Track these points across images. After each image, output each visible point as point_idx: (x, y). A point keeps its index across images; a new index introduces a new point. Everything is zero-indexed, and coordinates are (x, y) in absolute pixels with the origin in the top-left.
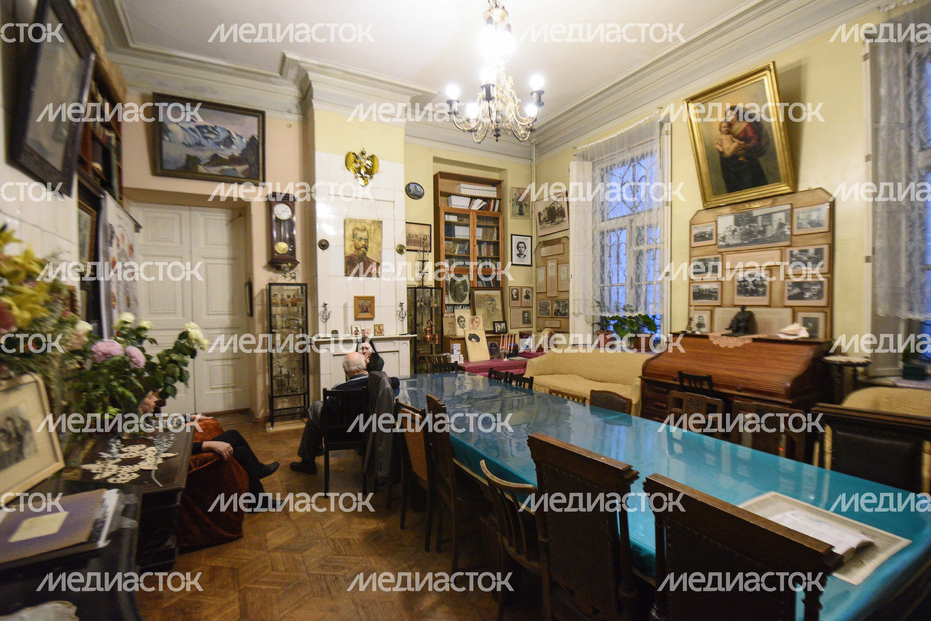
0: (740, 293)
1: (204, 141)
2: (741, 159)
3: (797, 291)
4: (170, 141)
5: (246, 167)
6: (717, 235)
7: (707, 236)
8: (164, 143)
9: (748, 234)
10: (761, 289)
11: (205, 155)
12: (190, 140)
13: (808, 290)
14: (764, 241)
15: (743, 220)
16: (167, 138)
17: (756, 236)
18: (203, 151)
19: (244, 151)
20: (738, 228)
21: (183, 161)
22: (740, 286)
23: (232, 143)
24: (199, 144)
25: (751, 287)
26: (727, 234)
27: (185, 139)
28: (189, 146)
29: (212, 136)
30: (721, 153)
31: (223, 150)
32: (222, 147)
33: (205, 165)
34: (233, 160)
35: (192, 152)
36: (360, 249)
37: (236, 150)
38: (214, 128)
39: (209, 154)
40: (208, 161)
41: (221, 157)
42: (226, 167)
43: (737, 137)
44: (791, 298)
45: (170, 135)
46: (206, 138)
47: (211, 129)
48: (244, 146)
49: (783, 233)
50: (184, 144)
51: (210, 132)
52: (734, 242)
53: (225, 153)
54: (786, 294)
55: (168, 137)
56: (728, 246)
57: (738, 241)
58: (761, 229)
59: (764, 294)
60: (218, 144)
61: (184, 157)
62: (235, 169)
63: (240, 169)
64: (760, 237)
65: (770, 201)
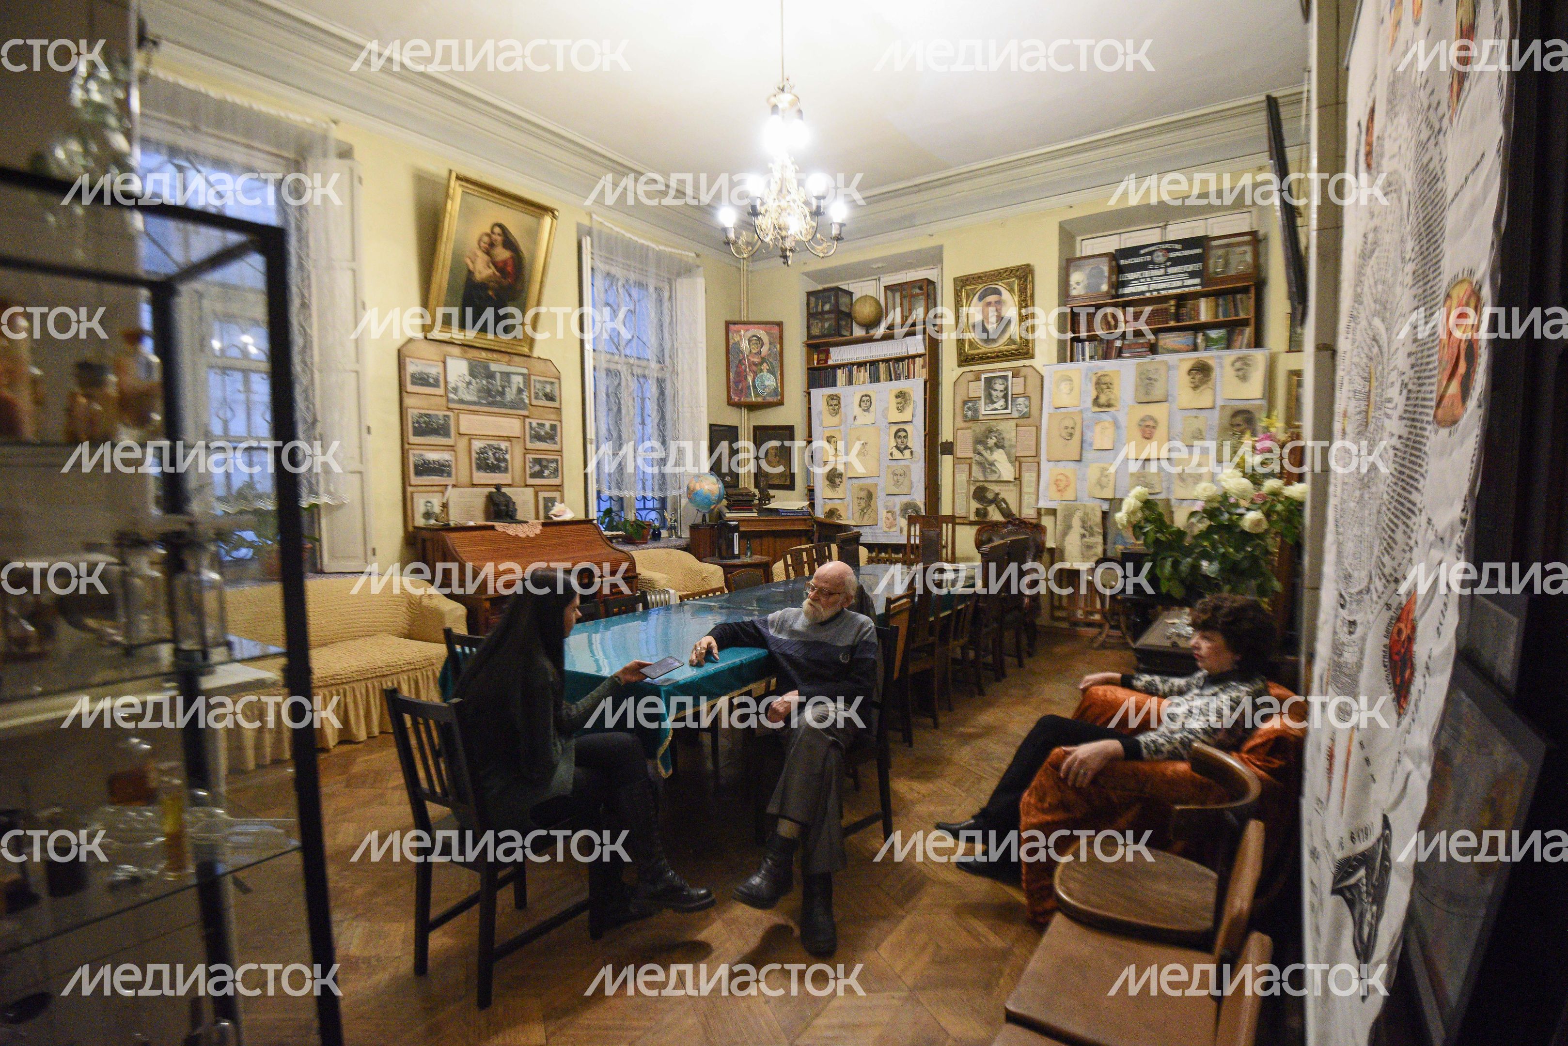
0: (480, 467)
2: (491, 293)
3: (537, 468)
6: (446, 383)
7: (431, 380)
9: (488, 392)
10: (503, 465)
13: (546, 467)
14: (503, 405)
15: (480, 373)
17: (495, 397)
20: (473, 381)
22: (479, 459)
25: (492, 460)
26: (460, 384)
30: (470, 273)
43: (495, 264)
44: (534, 475)
49: (522, 400)
52: (468, 398)
54: (528, 472)
56: (461, 401)
57: (474, 398)
58: (500, 389)
59: (506, 470)
64: (498, 398)
65: (506, 358)
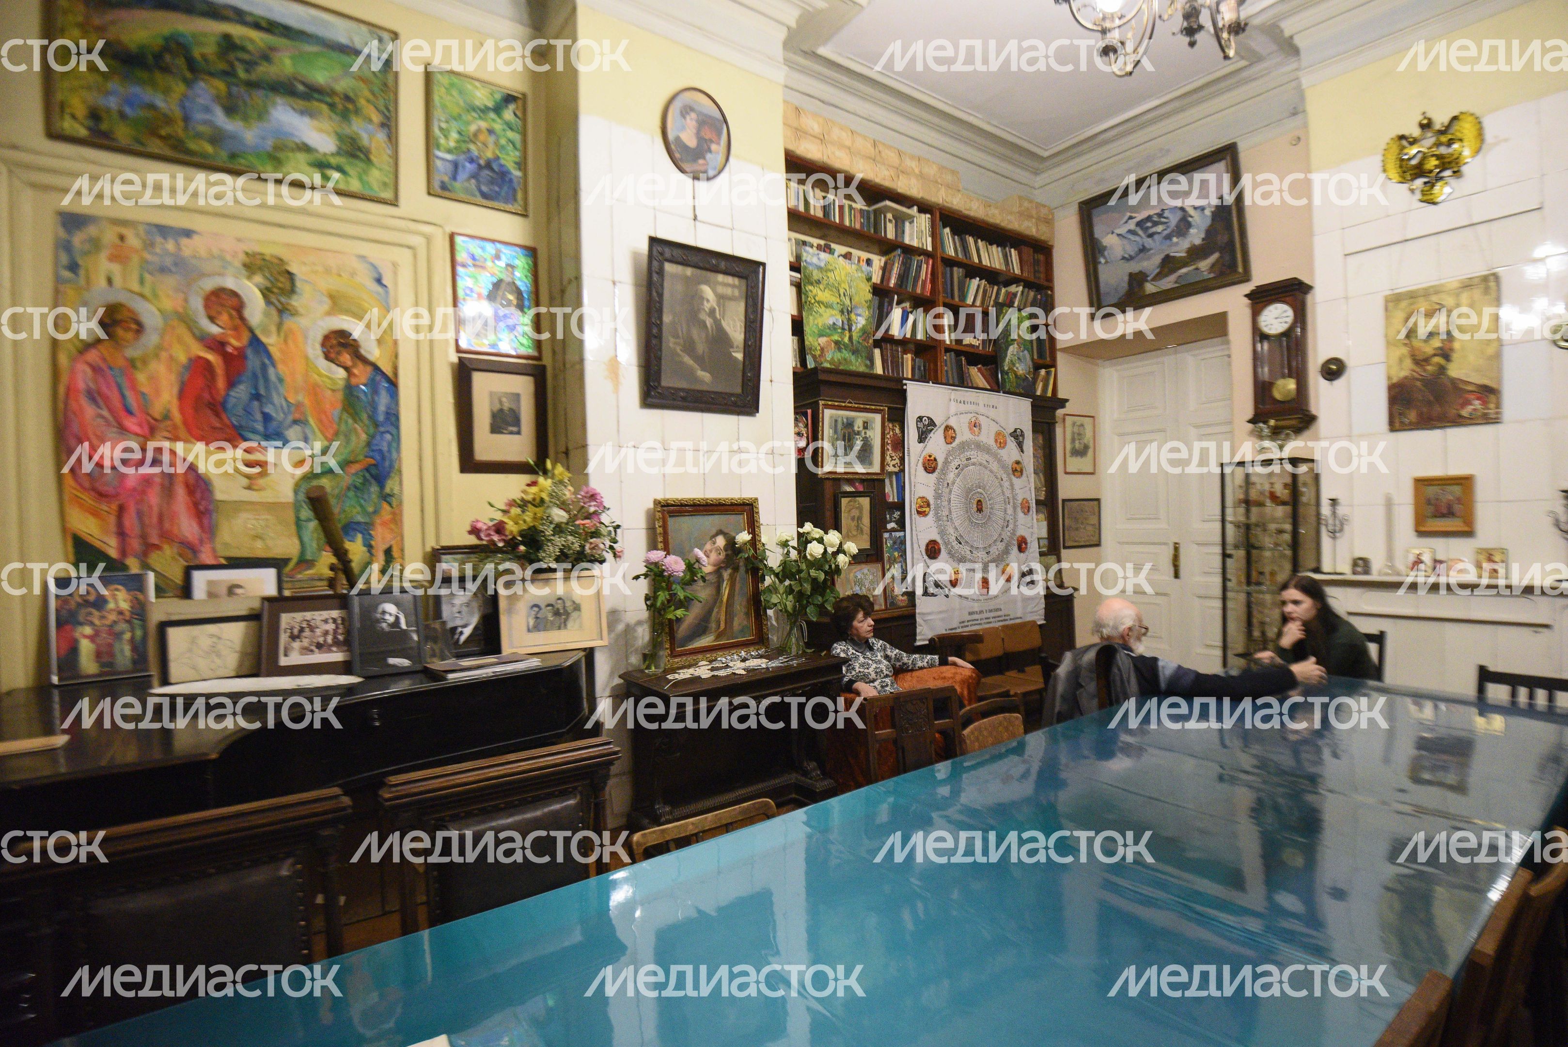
1: (1148, 242)
4: (1106, 262)
5: (1216, 255)
8: (1101, 268)
11: (1151, 264)
12: (1131, 250)
16: (1103, 260)
18: (1149, 259)
19: (1210, 233)
21: (1125, 285)
23: (1189, 225)
24: (1143, 250)
27: (1124, 250)
28: (1131, 258)
29: (1159, 228)
31: (1177, 244)
32: (1175, 239)
33: (1154, 279)
34: (1196, 253)
35: (1135, 267)
36: (1427, 360)
37: (1196, 237)
38: (1160, 215)
39: (1157, 260)
40: (1158, 270)
41: (1174, 257)
42: (1184, 271)
45: (1106, 253)
46: (1151, 236)
47: (1155, 219)
48: (1208, 222)
50: (1124, 258)
51: (1156, 224)
53: (1180, 247)
55: (1105, 258)
60: (1168, 237)
61: (1126, 278)
62: (1197, 269)
63: (1204, 265)
